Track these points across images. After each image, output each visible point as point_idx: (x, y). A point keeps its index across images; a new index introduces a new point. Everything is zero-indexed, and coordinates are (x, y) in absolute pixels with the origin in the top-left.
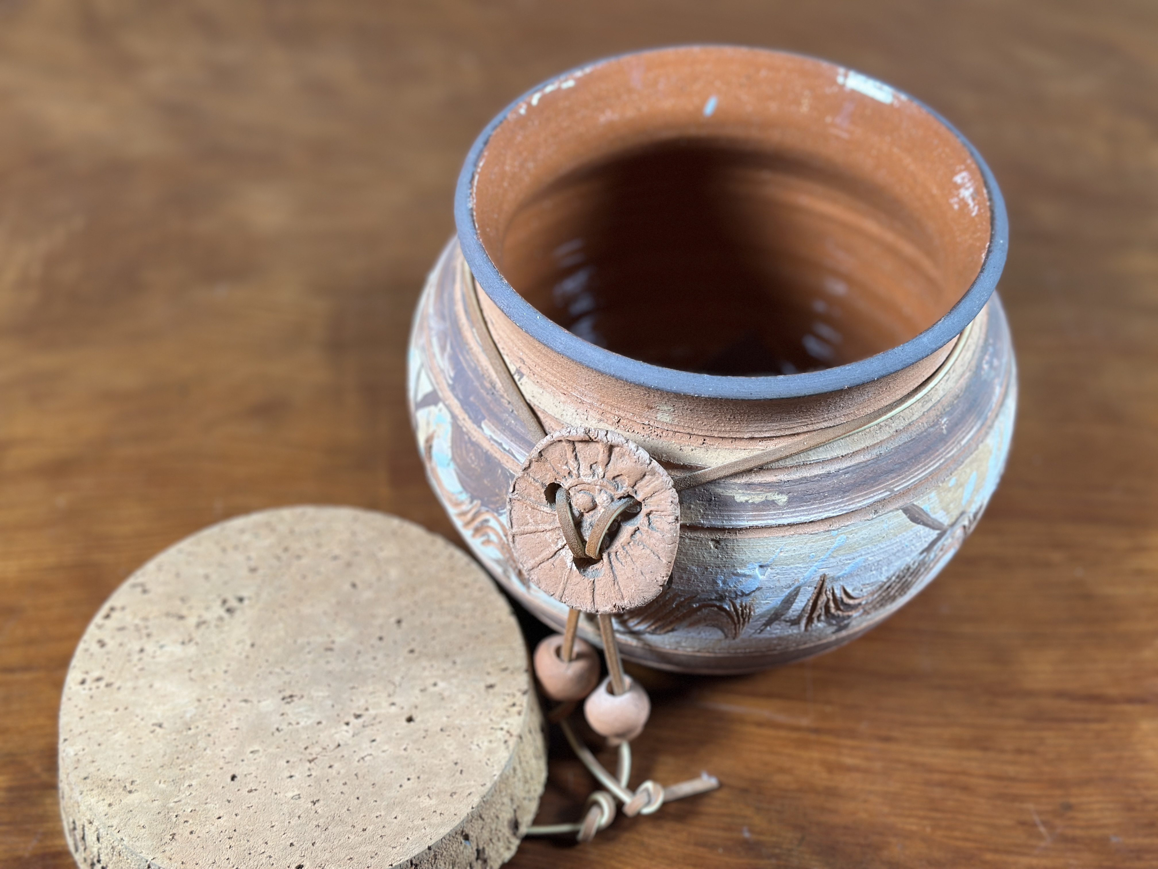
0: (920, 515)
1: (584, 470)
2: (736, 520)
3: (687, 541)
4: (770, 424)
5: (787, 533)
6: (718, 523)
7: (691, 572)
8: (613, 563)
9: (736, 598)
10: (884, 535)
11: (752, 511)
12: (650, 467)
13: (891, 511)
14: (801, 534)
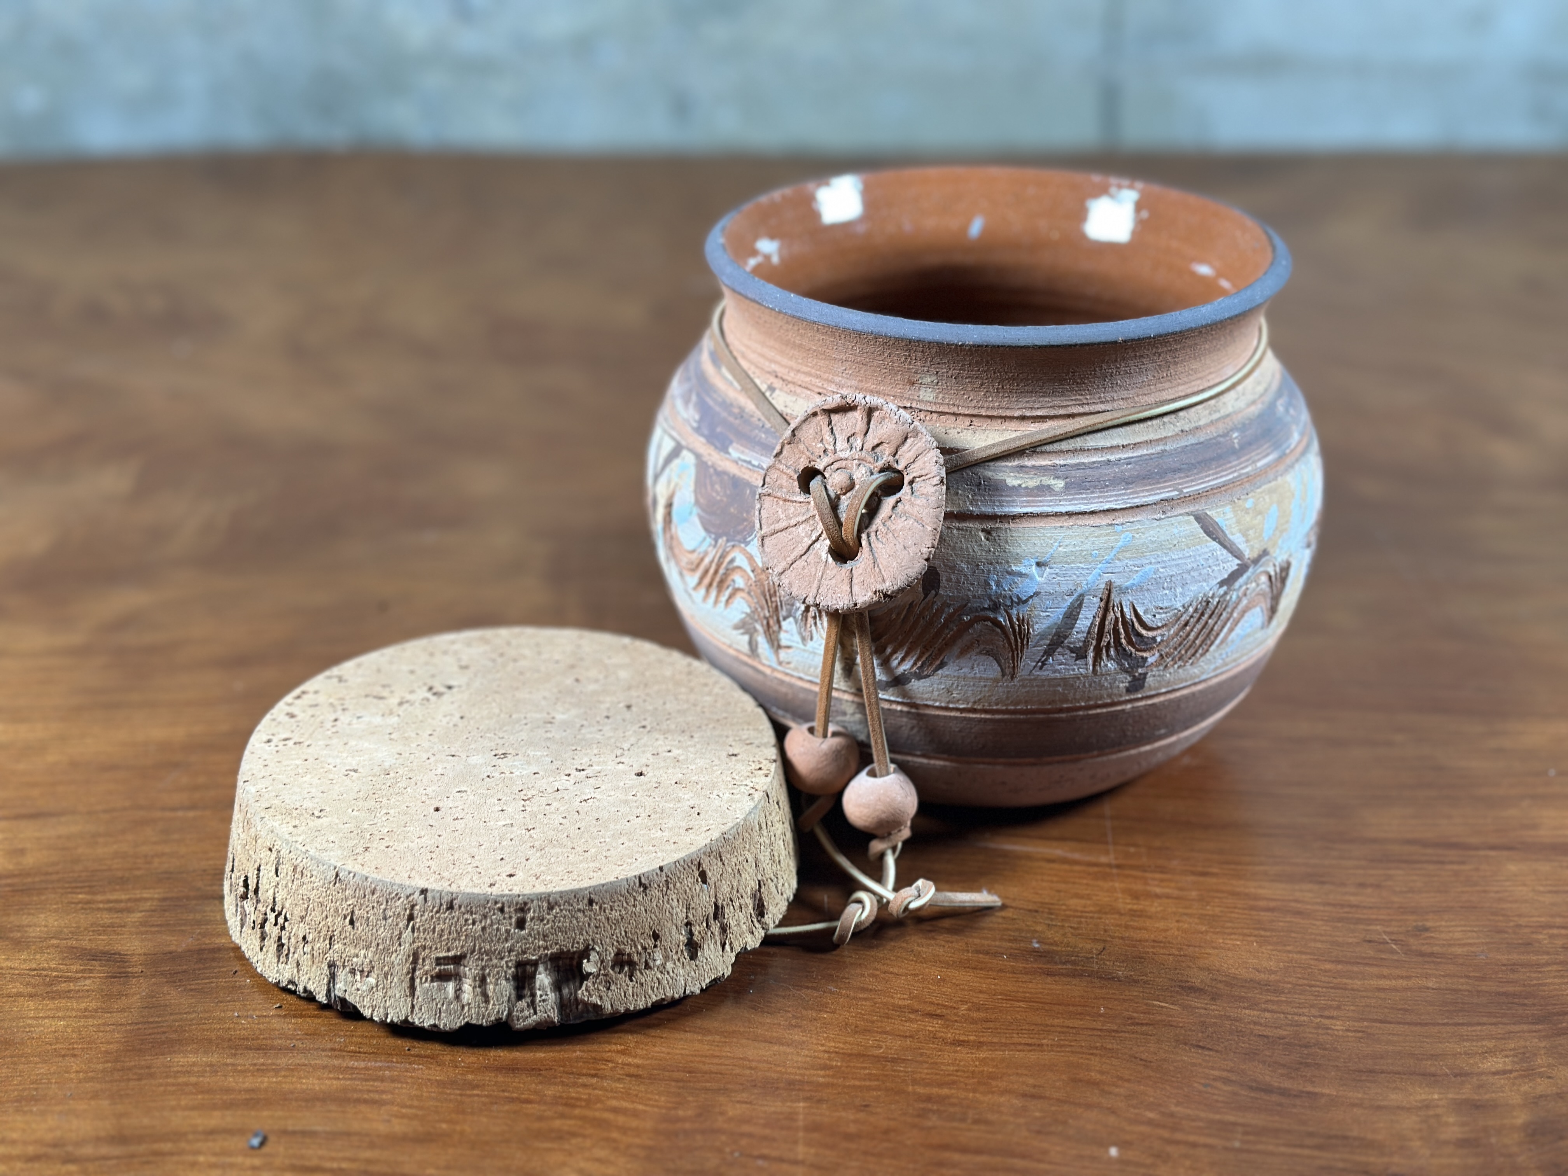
0: (1214, 529)
1: (841, 444)
2: (1008, 507)
3: (955, 532)
4: (1041, 399)
5: (1065, 524)
6: (989, 510)
7: (961, 571)
8: (873, 545)
9: (1012, 607)
10: (1175, 542)
11: (1026, 496)
12: (912, 426)
13: (1180, 515)
14: (1081, 526)
